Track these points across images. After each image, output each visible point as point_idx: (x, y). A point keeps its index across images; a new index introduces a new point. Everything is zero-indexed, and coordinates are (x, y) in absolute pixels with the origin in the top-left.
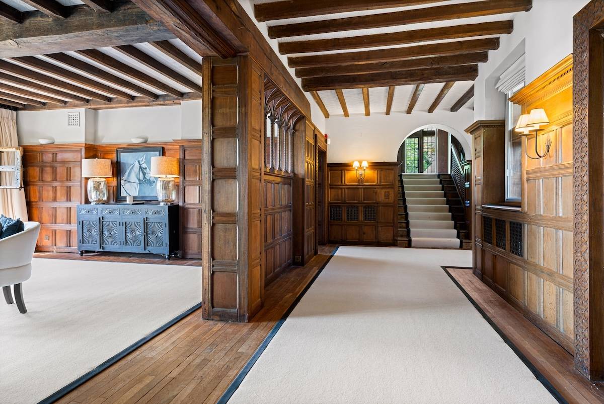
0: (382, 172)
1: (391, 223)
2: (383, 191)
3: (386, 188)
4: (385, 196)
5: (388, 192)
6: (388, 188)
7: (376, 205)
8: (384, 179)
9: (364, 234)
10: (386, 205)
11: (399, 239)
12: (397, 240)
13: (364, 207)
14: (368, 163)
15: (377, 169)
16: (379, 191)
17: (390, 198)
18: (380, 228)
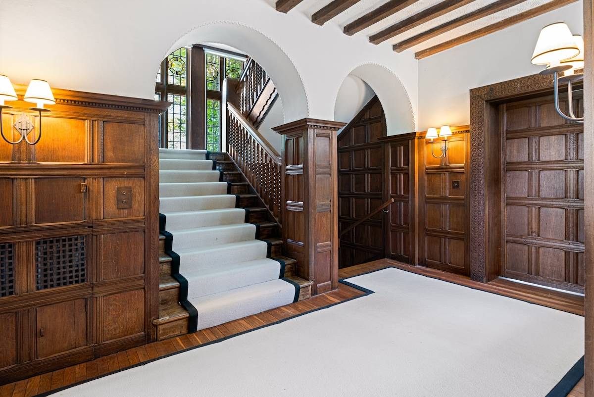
0: (109, 128)
1: (140, 279)
2: (112, 187)
3: (121, 176)
4: (119, 201)
5: (130, 189)
6: (129, 176)
7: (87, 231)
8: (114, 150)
9: (39, 334)
10: (121, 229)
11: (161, 320)
12: (156, 326)
13: (38, 243)
14: (56, 91)
15: (89, 115)
16: (96, 185)
17: (136, 206)
18: (101, 302)
